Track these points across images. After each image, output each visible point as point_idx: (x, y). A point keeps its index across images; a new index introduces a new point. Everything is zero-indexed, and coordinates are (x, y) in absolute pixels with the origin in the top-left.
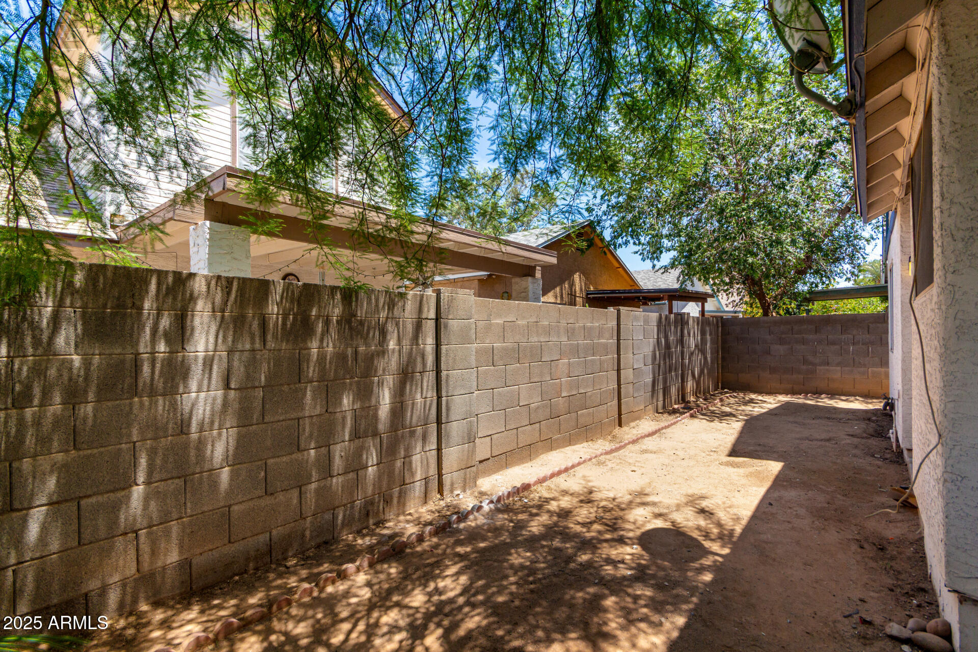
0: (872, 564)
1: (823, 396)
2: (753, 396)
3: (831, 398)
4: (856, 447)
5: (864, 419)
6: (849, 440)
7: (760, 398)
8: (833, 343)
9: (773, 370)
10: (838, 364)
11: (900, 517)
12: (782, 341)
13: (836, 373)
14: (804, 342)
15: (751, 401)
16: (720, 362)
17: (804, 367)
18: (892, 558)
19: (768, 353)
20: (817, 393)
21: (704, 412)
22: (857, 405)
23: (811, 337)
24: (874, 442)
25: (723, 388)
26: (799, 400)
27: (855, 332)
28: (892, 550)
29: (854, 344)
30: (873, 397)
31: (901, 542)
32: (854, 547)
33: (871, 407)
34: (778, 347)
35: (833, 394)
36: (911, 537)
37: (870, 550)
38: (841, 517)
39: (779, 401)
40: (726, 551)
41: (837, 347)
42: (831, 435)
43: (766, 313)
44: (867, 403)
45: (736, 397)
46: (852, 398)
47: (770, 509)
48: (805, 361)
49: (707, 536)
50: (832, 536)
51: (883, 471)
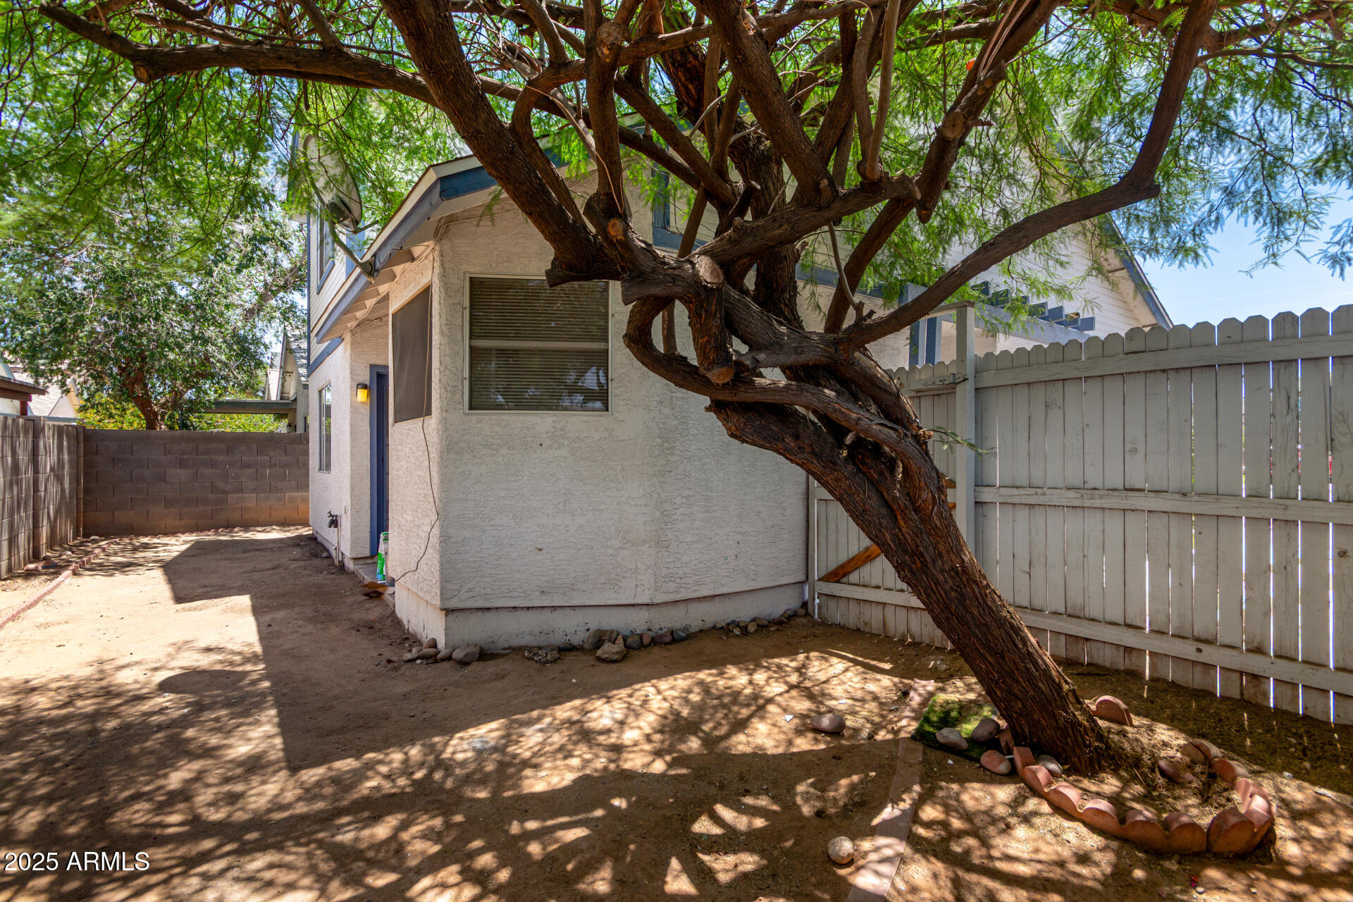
0: (370, 637)
1: (236, 529)
2: (145, 540)
3: (246, 531)
4: (305, 568)
5: (293, 546)
6: (296, 564)
7: (156, 540)
8: (248, 466)
9: (170, 503)
10: (253, 491)
11: (372, 605)
12: (182, 464)
13: (250, 500)
14: (212, 465)
15: (146, 546)
16: (82, 496)
17: (213, 497)
18: (380, 630)
19: (162, 479)
20: (229, 526)
21: (88, 566)
22: (275, 534)
23: (222, 458)
24: (316, 562)
25: (86, 535)
26: (210, 536)
27: (272, 454)
28: (377, 626)
29: (270, 467)
30: (289, 525)
31: (381, 619)
32: (354, 632)
33: (289, 535)
34: (179, 471)
35: (246, 527)
36: (387, 613)
37: (365, 631)
38: (331, 619)
39: (185, 542)
40: (262, 666)
41: (252, 470)
42: (275, 563)
43: (151, 425)
44: (285, 531)
45: (118, 544)
46: (268, 528)
47: (271, 629)
48: (214, 489)
49: (231, 663)
50: (335, 631)
51: (338, 581)
